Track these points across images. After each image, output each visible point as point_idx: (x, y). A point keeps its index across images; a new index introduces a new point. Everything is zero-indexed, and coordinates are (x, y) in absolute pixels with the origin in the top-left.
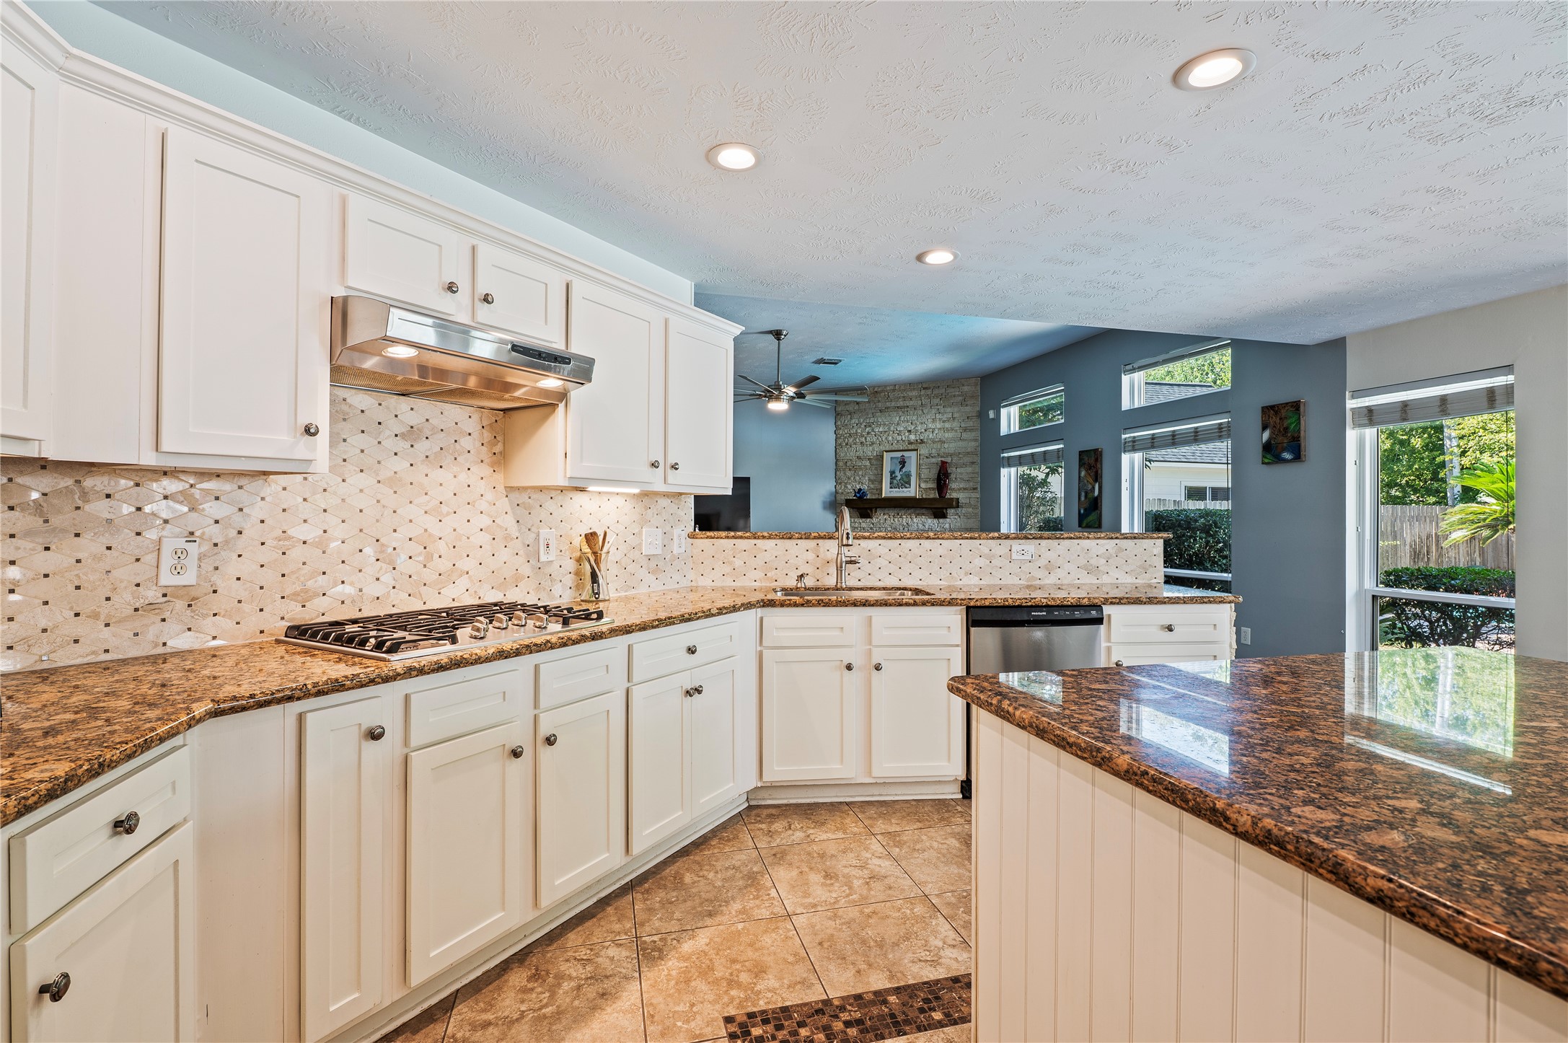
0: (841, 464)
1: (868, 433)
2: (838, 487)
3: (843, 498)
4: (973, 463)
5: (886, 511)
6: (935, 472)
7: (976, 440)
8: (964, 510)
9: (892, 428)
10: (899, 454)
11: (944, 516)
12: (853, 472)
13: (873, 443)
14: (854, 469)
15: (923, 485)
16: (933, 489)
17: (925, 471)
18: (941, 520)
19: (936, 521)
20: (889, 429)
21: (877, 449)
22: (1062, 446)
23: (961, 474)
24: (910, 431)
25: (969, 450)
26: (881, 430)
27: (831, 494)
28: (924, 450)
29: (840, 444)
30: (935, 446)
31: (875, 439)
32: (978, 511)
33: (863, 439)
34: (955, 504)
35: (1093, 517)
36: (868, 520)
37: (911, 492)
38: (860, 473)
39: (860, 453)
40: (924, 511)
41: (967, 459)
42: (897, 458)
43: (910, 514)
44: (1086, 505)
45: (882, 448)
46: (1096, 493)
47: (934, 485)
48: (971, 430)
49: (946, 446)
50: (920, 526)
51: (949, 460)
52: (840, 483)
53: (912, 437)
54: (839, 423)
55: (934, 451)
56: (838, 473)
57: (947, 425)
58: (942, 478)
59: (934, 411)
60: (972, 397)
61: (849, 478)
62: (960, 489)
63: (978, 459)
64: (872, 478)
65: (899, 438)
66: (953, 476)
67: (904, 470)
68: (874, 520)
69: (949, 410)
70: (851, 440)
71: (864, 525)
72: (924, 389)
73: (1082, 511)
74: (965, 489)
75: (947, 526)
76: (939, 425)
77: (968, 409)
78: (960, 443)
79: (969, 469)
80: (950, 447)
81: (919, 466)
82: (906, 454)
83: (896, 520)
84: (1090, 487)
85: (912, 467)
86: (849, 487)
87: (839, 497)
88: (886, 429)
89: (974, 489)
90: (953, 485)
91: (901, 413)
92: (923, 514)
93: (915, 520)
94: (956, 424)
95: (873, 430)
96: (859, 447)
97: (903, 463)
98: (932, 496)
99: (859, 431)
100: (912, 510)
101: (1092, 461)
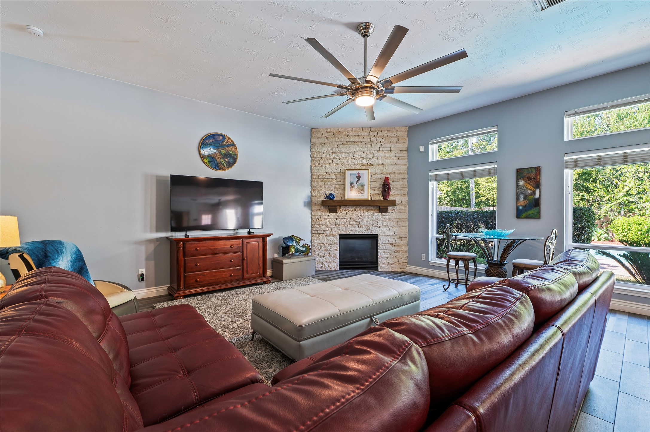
0: (315, 177)
1: (334, 158)
2: (313, 193)
3: (316, 199)
4: (403, 179)
5: (347, 208)
6: (380, 184)
7: (405, 165)
8: (398, 208)
9: (351, 155)
10: (356, 172)
11: (386, 211)
12: (323, 183)
13: (337, 164)
14: (324, 180)
15: (372, 192)
16: (379, 194)
17: (373, 183)
18: (383, 214)
19: (380, 214)
20: (349, 155)
21: (341, 168)
22: (496, 166)
23: (396, 185)
24: (363, 158)
25: (401, 171)
26: (343, 156)
27: (308, 197)
28: (372, 170)
29: (314, 164)
30: (379, 167)
31: (339, 161)
32: (407, 208)
33: (331, 162)
34: (393, 203)
35: (532, 212)
36: (335, 214)
37: (365, 196)
38: (329, 183)
39: (328, 171)
40: (372, 208)
41: (400, 177)
42: (354, 174)
43: (363, 210)
44: (525, 203)
45: (344, 168)
46: (537, 195)
47: (380, 192)
48: (402, 159)
49: (387, 167)
50: (370, 217)
51: (388, 176)
52: (315, 190)
53: (364, 162)
54: (313, 150)
55: (378, 171)
56: (313, 183)
57: (387, 155)
58: (385, 188)
59: (379, 146)
60: (403, 138)
61: (321, 187)
62: (395, 195)
63: (406, 177)
64: (337, 186)
65: (356, 162)
66: (391, 187)
67: (360, 182)
68: (339, 214)
69: (388, 145)
70: (322, 162)
71: (331, 217)
72: (372, 131)
73: (521, 208)
74: (398, 195)
75: (387, 217)
76: (382, 154)
77: (400, 146)
78: (396, 166)
79: (401, 183)
80: (390, 169)
81: (369, 180)
82: (360, 172)
83: (354, 213)
84: (530, 192)
85: (365, 180)
86: (321, 192)
87: (314, 199)
88: (347, 155)
89: (404, 195)
90: (392, 192)
91: (356, 146)
92: (372, 210)
93: (366, 213)
94: (393, 155)
95: (338, 156)
96: (328, 166)
97: (359, 178)
98: (377, 199)
99: (328, 156)
100: (364, 207)
101: (532, 175)
